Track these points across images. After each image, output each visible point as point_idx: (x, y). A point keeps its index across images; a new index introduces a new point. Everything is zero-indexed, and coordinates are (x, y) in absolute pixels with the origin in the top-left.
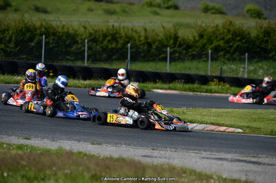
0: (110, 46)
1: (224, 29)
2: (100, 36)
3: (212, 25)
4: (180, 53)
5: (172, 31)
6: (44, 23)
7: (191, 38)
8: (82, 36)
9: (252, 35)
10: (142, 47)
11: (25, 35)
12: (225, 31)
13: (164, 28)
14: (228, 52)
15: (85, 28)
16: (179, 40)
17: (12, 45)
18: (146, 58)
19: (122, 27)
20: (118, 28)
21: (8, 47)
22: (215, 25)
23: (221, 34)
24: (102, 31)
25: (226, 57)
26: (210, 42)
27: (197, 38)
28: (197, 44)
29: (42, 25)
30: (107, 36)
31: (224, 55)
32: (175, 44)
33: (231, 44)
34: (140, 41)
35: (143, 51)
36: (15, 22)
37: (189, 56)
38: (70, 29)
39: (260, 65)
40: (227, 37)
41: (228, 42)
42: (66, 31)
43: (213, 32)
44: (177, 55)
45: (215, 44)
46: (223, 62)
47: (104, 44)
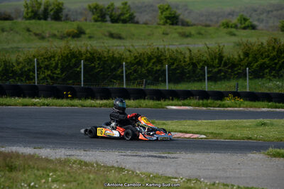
0: (155, 68)
1: (269, 46)
2: (145, 59)
3: (257, 44)
4: (226, 72)
5: (217, 50)
6: (89, 49)
7: (236, 57)
8: (127, 59)
10: (187, 68)
11: (70, 61)
12: (271, 48)
13: (208, 48)
14: (273, 69)
15: (130, 51)
16: (224, 59)
17: (58, 71)
18: (192, 79)
19: (166, 49)
20: (163, 51)
21: (54, 73)
22: (260, 43)
23: (266, 51)
24: (147, 54)
25: (272, 74)
26: (256, 59)
27: (242, 57)
28: (243, 63)
29: (87, 51)
30: (153, 59)
31: (270, 72)
32: (220, 63)
33: (276, 61)
34: (185, 62)
35: (189, 72)
37: (235, 74)
38: (116, 53)
40: (272, 55)
41: (273, 59)
42: (111, 55)
43: (258, 50)
44: (223, 74)
45: (261, 61)
47: (149, 66)
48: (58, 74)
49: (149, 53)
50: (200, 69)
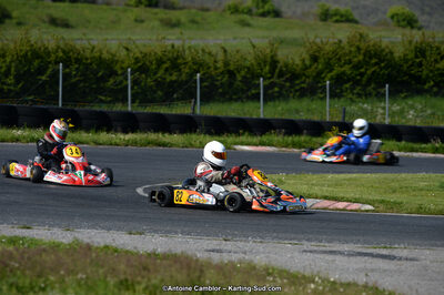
0: (168, 79)
1: (351, 46)
2: (151, 63)
3: (331, 41)
4: (282, 87)
5: (268, 51)
6: (61, 44)
7: (298, 62)
8: (122, 62)
9: (396, 55)
10: (219, 78)
11: (31, 64)
12: (353, 49)
13: (254, 47)
14: (358, 83)
15: (127, 49)
16: (279, 65)
17: (11, 80)
18: (227, 97)
19: (186, 47)
20: (181, 49)
21: (4, 83)
22: (336, 41)
23: (346, 54)
24: (156, 54)
25: (355, 91)
26: (329, 67)
27: (308, 63)
28: (308, 72)
29: (58, 47)
30: (164, 63)
31: (352, 89)
32: (272, 72)
33: (362, 70)
34: (216, 68)
35: (222, 85)
36: (16, 43)
37: (296, 91)
38: (104, 52)
39: (410, 102)
41: (357, 67)
42: (97, 54)
43: (333, 52)
44: (276, 89)
46: (351, 99)
47: (159, 75)
48: (10, 85)
49: (159, 53)
50: (241, 81)
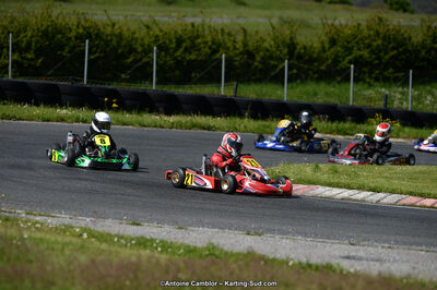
2: (171, 41)
7: (317, 45)
9: (414, 40)
10: (238, 59)
12: (372, 32)
15: (148, 27)
16: (298, 47)
17: (30, 54)
22: (355, 24)
24: (176, 32)
25: (374, 75)
26: (349, 50)
27: (327, 46)
30: (184, 41)
31: (370, 73)
34: (235, 48)
36: (37, 18)
39: (428, 88)
40: (375, 44)
41: (376, 52)
42: (117, 32)
45: (356, 53)
46: (369, 83)
47: (178, 53)
48: (32, 59)
49: (180, 32)
50: (260, 62)
